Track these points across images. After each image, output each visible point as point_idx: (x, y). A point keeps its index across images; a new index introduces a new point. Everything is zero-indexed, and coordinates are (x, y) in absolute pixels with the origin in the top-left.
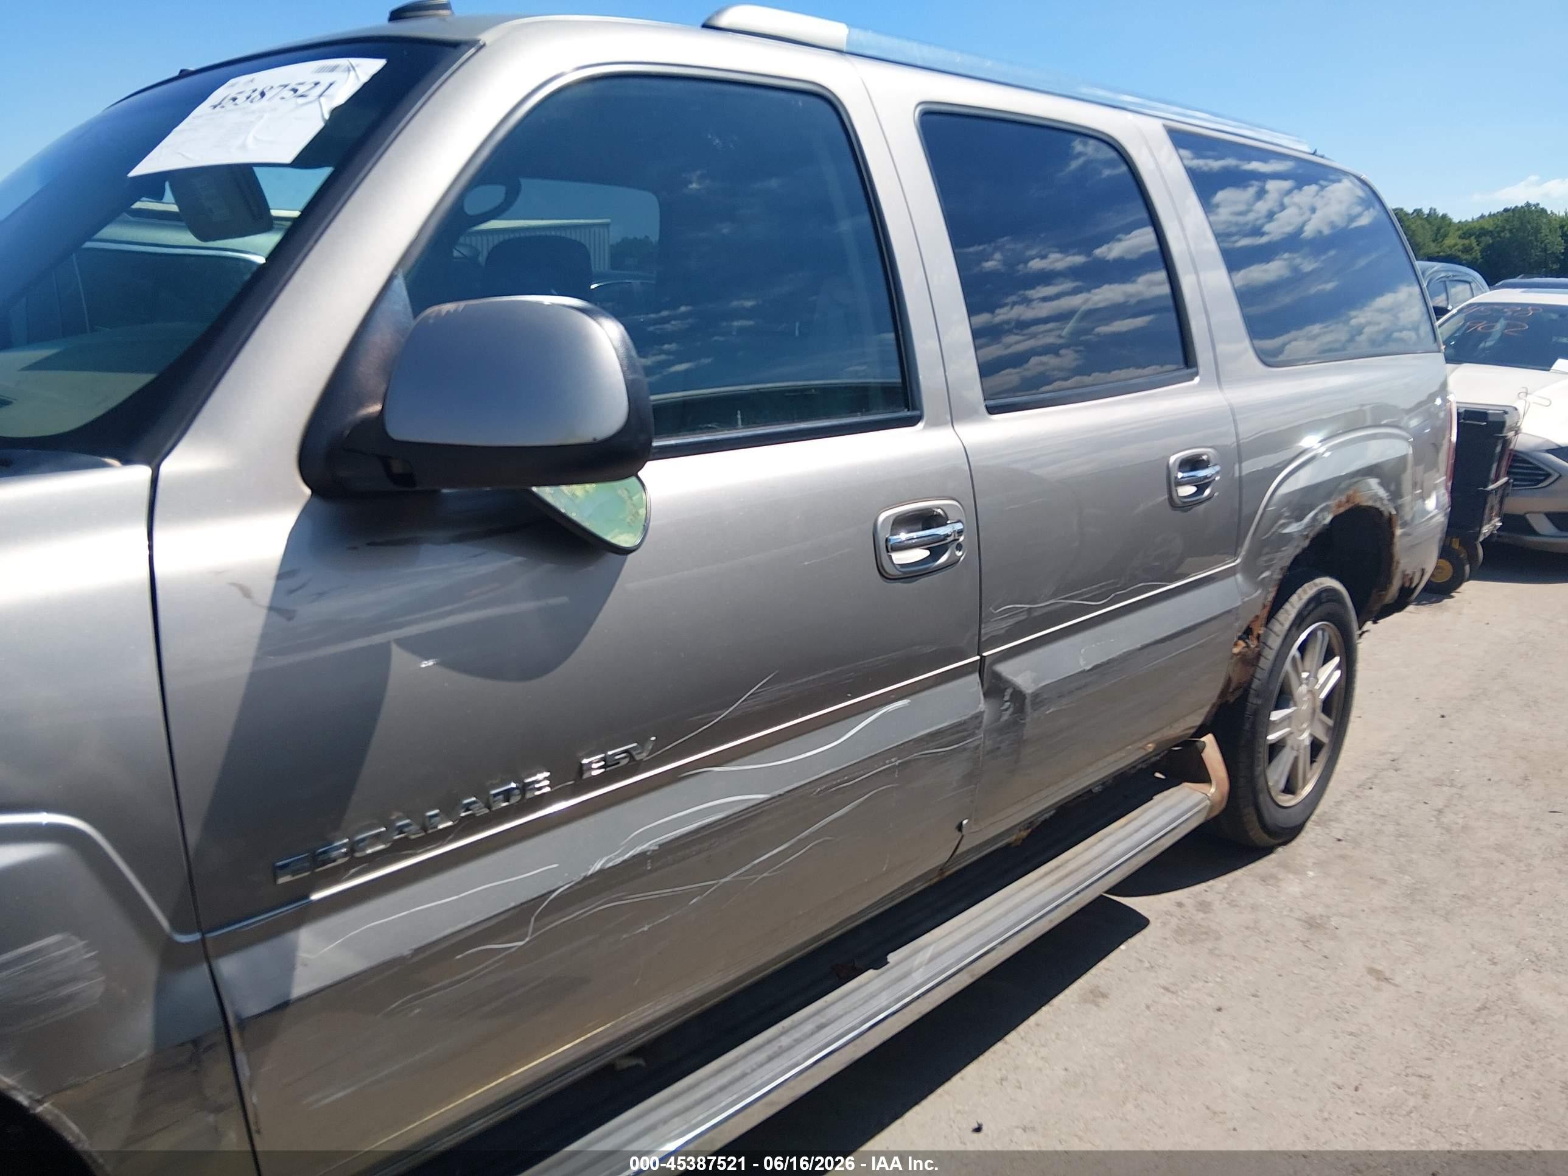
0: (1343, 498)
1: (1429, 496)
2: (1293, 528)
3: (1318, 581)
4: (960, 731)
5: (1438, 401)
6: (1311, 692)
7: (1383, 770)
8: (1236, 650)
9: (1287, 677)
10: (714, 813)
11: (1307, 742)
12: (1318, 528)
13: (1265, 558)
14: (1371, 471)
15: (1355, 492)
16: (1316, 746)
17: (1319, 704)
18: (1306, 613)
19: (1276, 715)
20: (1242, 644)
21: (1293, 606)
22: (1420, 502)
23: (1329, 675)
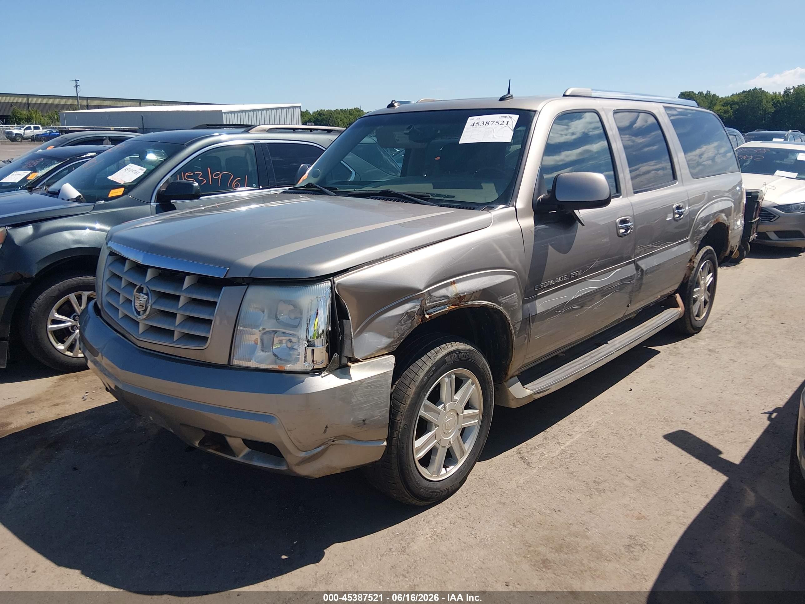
0: (716, 220)
1: (738, 220)
2: (702, 228)
3: (707, 247)
4: (630, 278)
5: (738, 188)
6: (704, 283)
7: (724, 315)
8: (688, 265)
9: (699, 277)
10: (589, 290)
11: (703, 300)
12: (709, 229)
13: (695, 237)
14: (722, 211)
15: (719, 218)
16: (706, 302)
17: (707, 288)
18: (704, 256)
19: (695, 290)
20: (689, 264)
21: (700, 254)
22: (736, 222)
23: (709, 279)
